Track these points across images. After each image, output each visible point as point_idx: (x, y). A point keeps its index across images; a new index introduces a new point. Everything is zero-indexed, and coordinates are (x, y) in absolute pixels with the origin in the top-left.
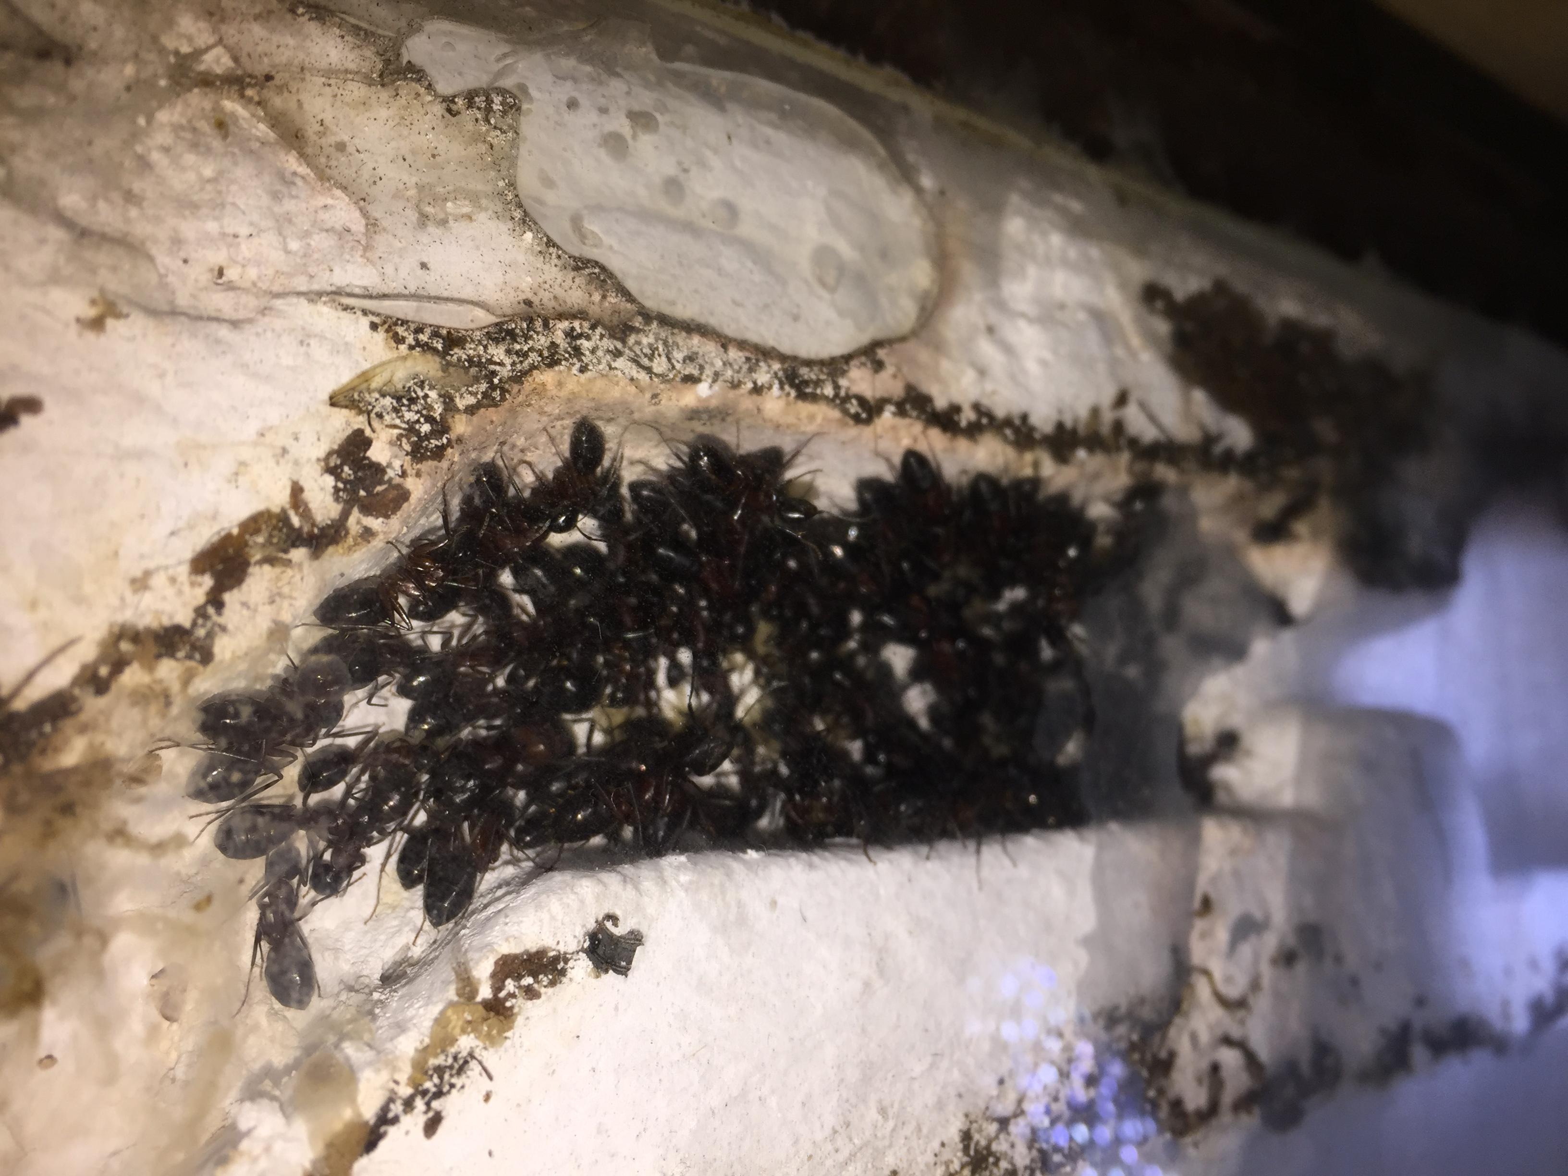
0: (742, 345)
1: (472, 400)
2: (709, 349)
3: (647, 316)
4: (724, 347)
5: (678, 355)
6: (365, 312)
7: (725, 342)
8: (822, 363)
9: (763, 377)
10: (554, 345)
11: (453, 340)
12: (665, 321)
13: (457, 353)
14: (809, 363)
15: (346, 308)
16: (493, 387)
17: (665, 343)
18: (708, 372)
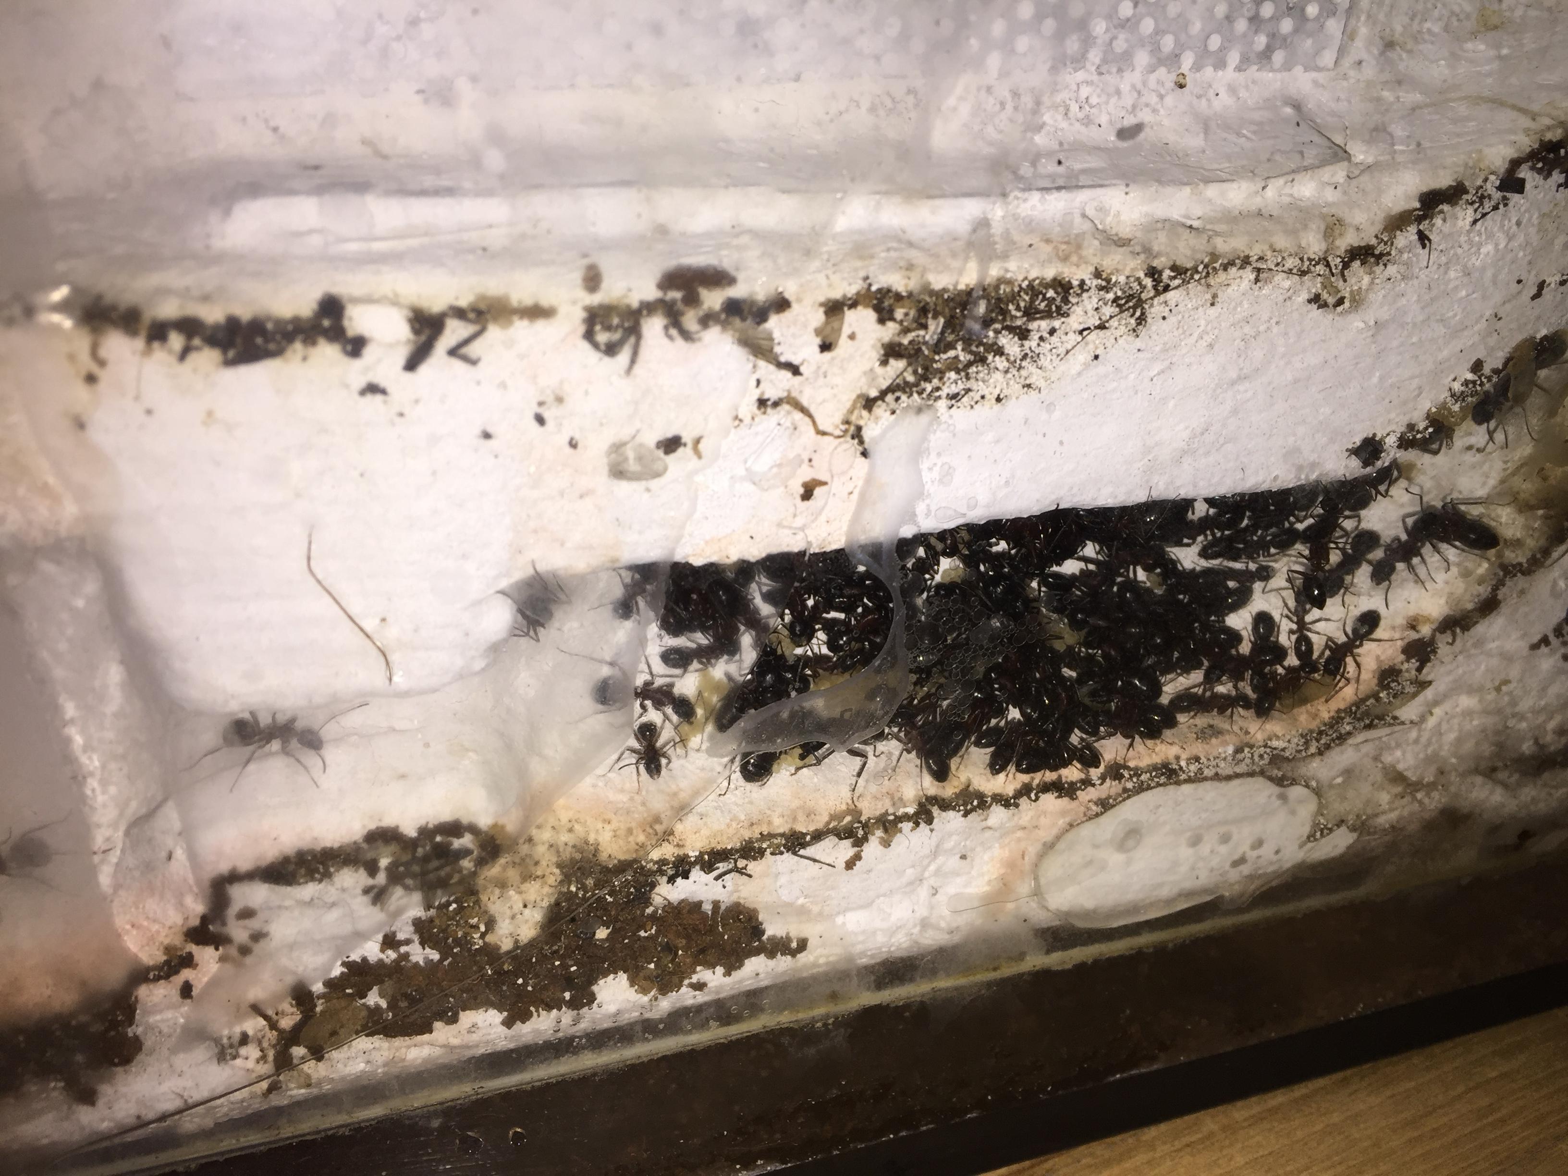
0: (1206, 779)
1: (1368, 703)
2: (1225, 769)
3: (1262, 773)
4: (1217, 774)
5: (1248, 761)
6: (1403, 723)
7: (1217, 777)
8: (1149, 788)
9: (1193, 768)
10: (1318, 740)
11: (1369, 727)
12: (1251, 774)
13: (1367, 722)
14: (1159, 785)
15: (1412, 722)
16: (1355, 713)
17: (1253, 763)
18: (1230, 758)
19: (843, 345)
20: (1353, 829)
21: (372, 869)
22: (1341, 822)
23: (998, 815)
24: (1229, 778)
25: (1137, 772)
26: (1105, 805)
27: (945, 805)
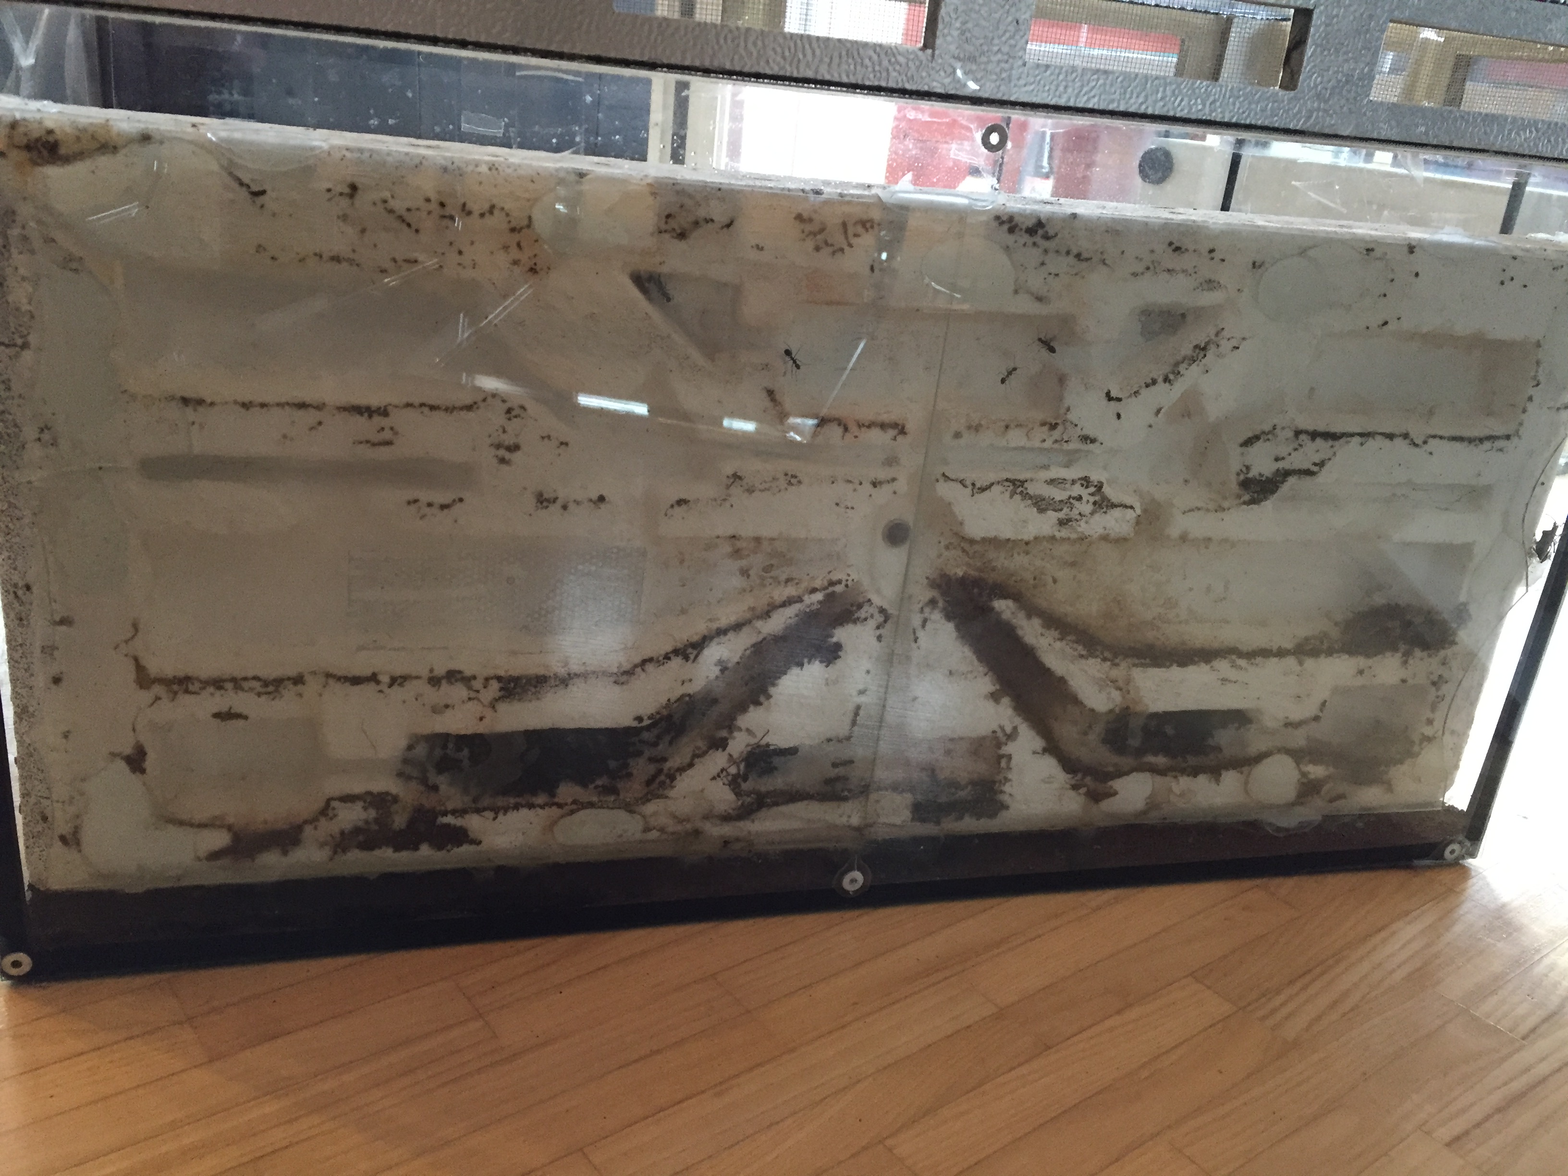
3: (624, 808)
5: (618, 804)
8: (586, 808)
9: (600, 804)
10: (641, 800)
12: (620, 808)
14: (589, 808)
17: (620, 804)
18: (612, 802)
19: (489, 687)
20: (658, 830)
21: (365, 802)
22: (654, 828)
23: (540, 811)
24: (612, 808)
25: (582, 803)
26: (572, 812)
27: (523, 806)
